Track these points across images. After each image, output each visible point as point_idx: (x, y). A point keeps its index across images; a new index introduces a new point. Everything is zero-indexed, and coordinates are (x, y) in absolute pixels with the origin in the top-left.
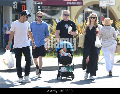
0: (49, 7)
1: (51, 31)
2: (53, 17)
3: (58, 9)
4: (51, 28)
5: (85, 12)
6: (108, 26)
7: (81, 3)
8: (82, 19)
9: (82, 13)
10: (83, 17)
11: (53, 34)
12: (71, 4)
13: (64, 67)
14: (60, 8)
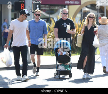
0: (47, 6)
1: (49, 29)
2: (51, 16)
3: (56, 8)
4: (49, 26)
5: (82, 11)
6: (104, 24)
7: (79, 2)
8: (80, 19)
9: (80, 12)
10: (81, 16)
11: (51, 32)
12: (69, 4)
13: (62, 66)
14: (59, 8)
